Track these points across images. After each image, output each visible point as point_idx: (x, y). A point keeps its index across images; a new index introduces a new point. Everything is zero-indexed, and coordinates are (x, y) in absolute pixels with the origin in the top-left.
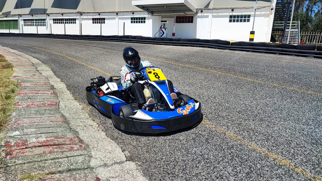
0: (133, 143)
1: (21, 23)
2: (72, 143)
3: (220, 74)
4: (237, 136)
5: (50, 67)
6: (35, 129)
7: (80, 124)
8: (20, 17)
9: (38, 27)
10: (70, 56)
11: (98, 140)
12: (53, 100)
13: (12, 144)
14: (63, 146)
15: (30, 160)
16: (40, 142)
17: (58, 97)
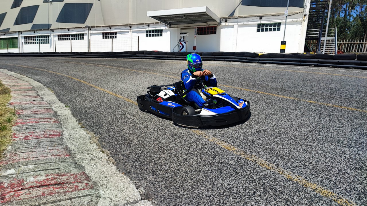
0: (150, 177)
1: (22, 40)
2: (77, 181)
3: (248, 91)
4: (269, 163)
5: (53, 91)
6: (33, 166)
7: (86, 157)
8: (20, 34)
9: (40, 44)
10: (76, 77)
11: (107, 176)
12: (56, 129)
13: (6, 185)
14: (66, 185)
15: (26, 205)
16: (39, 181)
17: (61, 125)
